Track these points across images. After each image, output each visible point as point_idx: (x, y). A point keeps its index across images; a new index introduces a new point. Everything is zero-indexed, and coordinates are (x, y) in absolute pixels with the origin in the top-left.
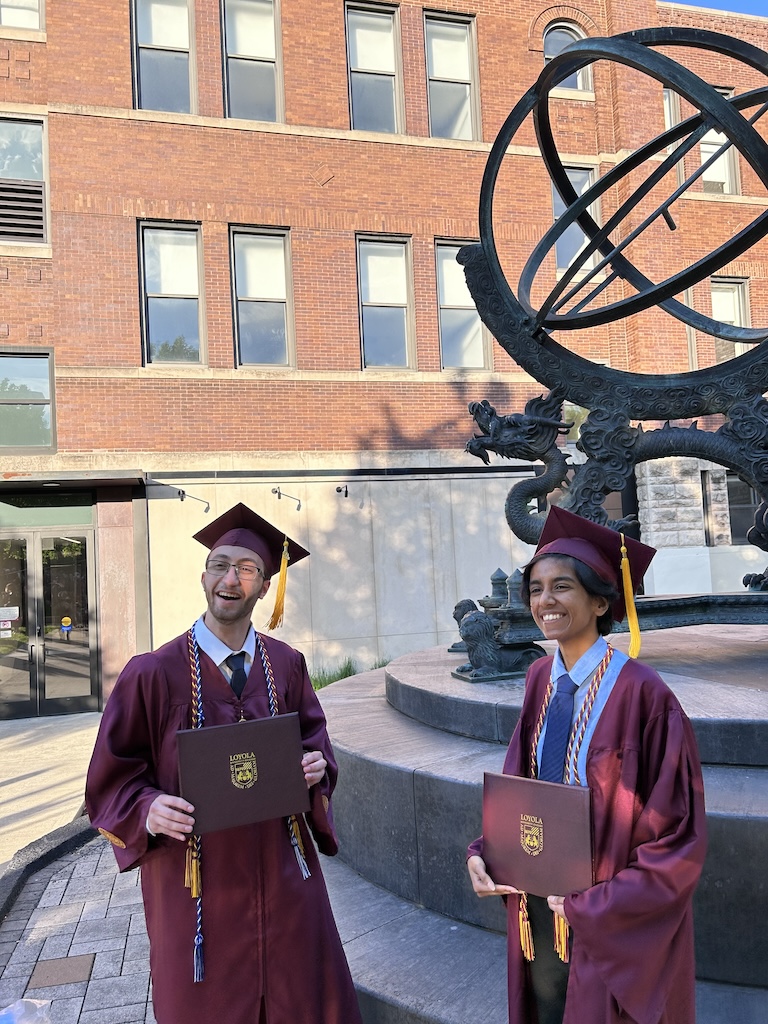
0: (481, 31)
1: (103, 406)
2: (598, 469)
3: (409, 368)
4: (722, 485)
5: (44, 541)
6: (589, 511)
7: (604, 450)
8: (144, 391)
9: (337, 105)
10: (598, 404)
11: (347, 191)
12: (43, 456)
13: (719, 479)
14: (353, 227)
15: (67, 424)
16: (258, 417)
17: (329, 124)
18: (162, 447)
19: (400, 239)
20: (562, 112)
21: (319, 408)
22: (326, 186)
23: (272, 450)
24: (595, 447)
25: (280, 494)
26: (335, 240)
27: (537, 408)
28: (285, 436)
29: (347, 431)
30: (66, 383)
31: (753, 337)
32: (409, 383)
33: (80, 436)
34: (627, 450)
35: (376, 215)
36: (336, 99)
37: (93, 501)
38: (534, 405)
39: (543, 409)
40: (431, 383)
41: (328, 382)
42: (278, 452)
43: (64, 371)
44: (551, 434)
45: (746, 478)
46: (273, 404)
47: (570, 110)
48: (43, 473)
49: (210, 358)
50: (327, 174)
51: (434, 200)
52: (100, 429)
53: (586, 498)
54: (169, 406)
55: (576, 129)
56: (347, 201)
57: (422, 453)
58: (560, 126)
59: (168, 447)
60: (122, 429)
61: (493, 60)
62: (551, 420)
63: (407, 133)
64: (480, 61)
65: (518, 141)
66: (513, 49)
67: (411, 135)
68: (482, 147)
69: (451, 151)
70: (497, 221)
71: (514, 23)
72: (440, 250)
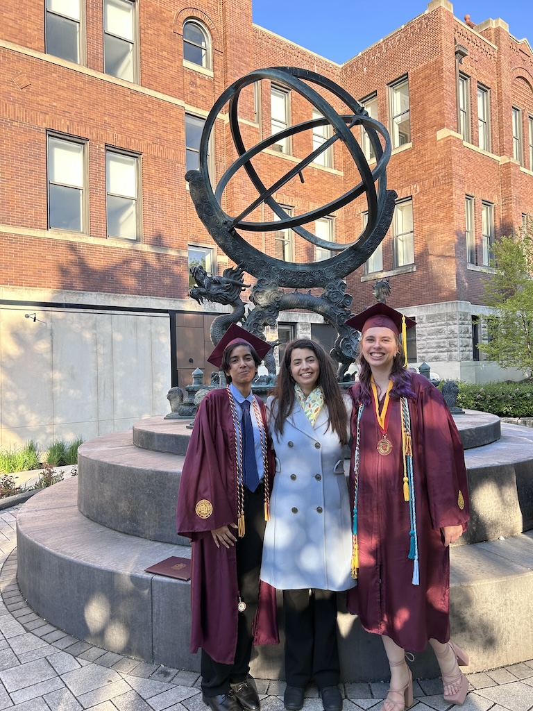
0: (142, 9)
3: (83, 233)
9: (35, 33)
10: (262, 276)
11: (40, 97)
14: (45, 125)
17: (29, 45)
19: (80, 141)
20: (193, 79)
21: (13, 254)
22: (24, 90)
24: (261, 300)
26: (30, 131)
27: (230, 274)
32: (83, 244)
34: (276, 303)
35: (63, 120)
36: (34, 28)
38: (229, 272)
39: (233, 275)
40: (99, 246)
44: (238, 290)
47: (198, 79)
50: (25, 81)
51: (106, 118)
53: (255, 328)
55: (202, 93)
56: (41, 105)
57: (91, 294)
58: (191, 88)
61: (149, 32)
62: (238, 282)
63: (87, 66)
64: (141, 30)
65: (164, 91)
66: (163, 28)
67: (90, 68)
68: (140, 89)
69: (118, 87)
70: (149, 142)
71: (165, 11)
72: (109, 154)
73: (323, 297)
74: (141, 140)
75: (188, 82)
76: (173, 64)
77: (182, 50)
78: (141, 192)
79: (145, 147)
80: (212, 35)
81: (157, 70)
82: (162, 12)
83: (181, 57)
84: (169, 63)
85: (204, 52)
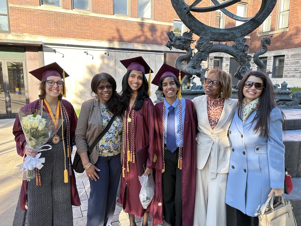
1: (26, 18)
2: (201, 54)
3: (128, 16)
4: (213, 61)
5: (7, 63)
6: (197, 66)
7: (203, 49)
8: (41, 15)
10: (202, 35)
12: (6, 34)
13: (212, 59)
15: (14, 24)
16: (80, 27)
18: (47, 34)
21: (100, 26)
23: (84, 39)
24: (201, 48)
25: (87, 53)
27: (186, 35)
28: (89, 35)
29: (108, 35)
30: (13, 9)
31: (243, 20)
32: (128, 21)
33: (19, 28)
34: (209, 49)
37: (24, 51)
38: (186, 34)
39: (188, 35)
41: (103, 18)
42: (86, 40)
43: (12, 4)
44: (189, 43)
45: (237, 60)
46: (85, 23)
48: (6, 40)
49: (63, 5)
52: (26, 26)
53: (197, 62)
54: (50, 21)
57: (131, 44)
59: (50, 35)
60: (33, 27)
62: (189, 39)
73: (234, 46)
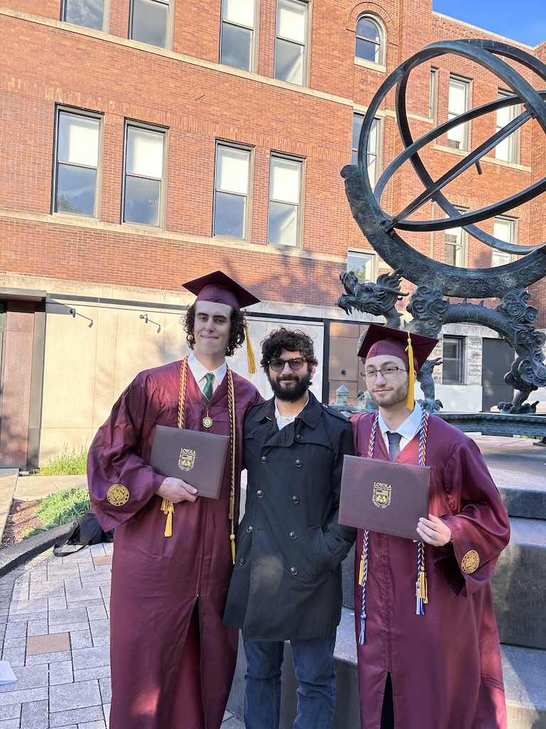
0: (315, 10)
1: (17, 240)
2: (421, 325)
3: (244, 240)
7: (426, 313)
8: (50, 233)
9: (211, 44)
10: (424, 283)
11: (213, 107)
14: (215, 134)
16: (134, 262)
17: (204, 57)
18: (60, 275)
19: (247, 148)
20: (364, 77)
21: (179, 260)
22: (198, 101)
23: (142, 287)
24: (420, 311)
25: (147, 319)
26: (201, 141)
27: (385, 281)
28: (153, 278)
32: (245, 251)
34: (440, 315)
35: (232, 128)
36: (211, 40)
37: (4, 309)
38: (384, 278)
39: (389, 282)
40: (259, 253)
42: (147, 289)
44: (393, 300)
45: (510, 341)
46: (146, 253)
47: (369, 76)
49: (102, 214)
50: (199, 93)
51: (273, 124)
52: (14, 257)
54: (68, 246)
55: (372, 90)
56: (212, 115)
58: (362, 86)
59: (65, 276)
60: (30, 259)
61: (321, 32)
62: (394, 290)
63: (258, 73)
64: (313, 31)
65: (333, 92)
66: (336, 27)
67: (261, 74)
68: (309, 92)
69: (287, 91)
70: (314, 145)
71: (338, 8)
72: (274, 160)
73: (499, 309)
74: (306, 144)
75: (359, 79)
76: (344, 63)
77: (354, 47)
78: (303, 197)
79: (309, 151)
80: (387, 29)
81: (327, 70)
82: (335, 10)
83: (352, 55)
84: (340, 62)
85: (377, 47)
